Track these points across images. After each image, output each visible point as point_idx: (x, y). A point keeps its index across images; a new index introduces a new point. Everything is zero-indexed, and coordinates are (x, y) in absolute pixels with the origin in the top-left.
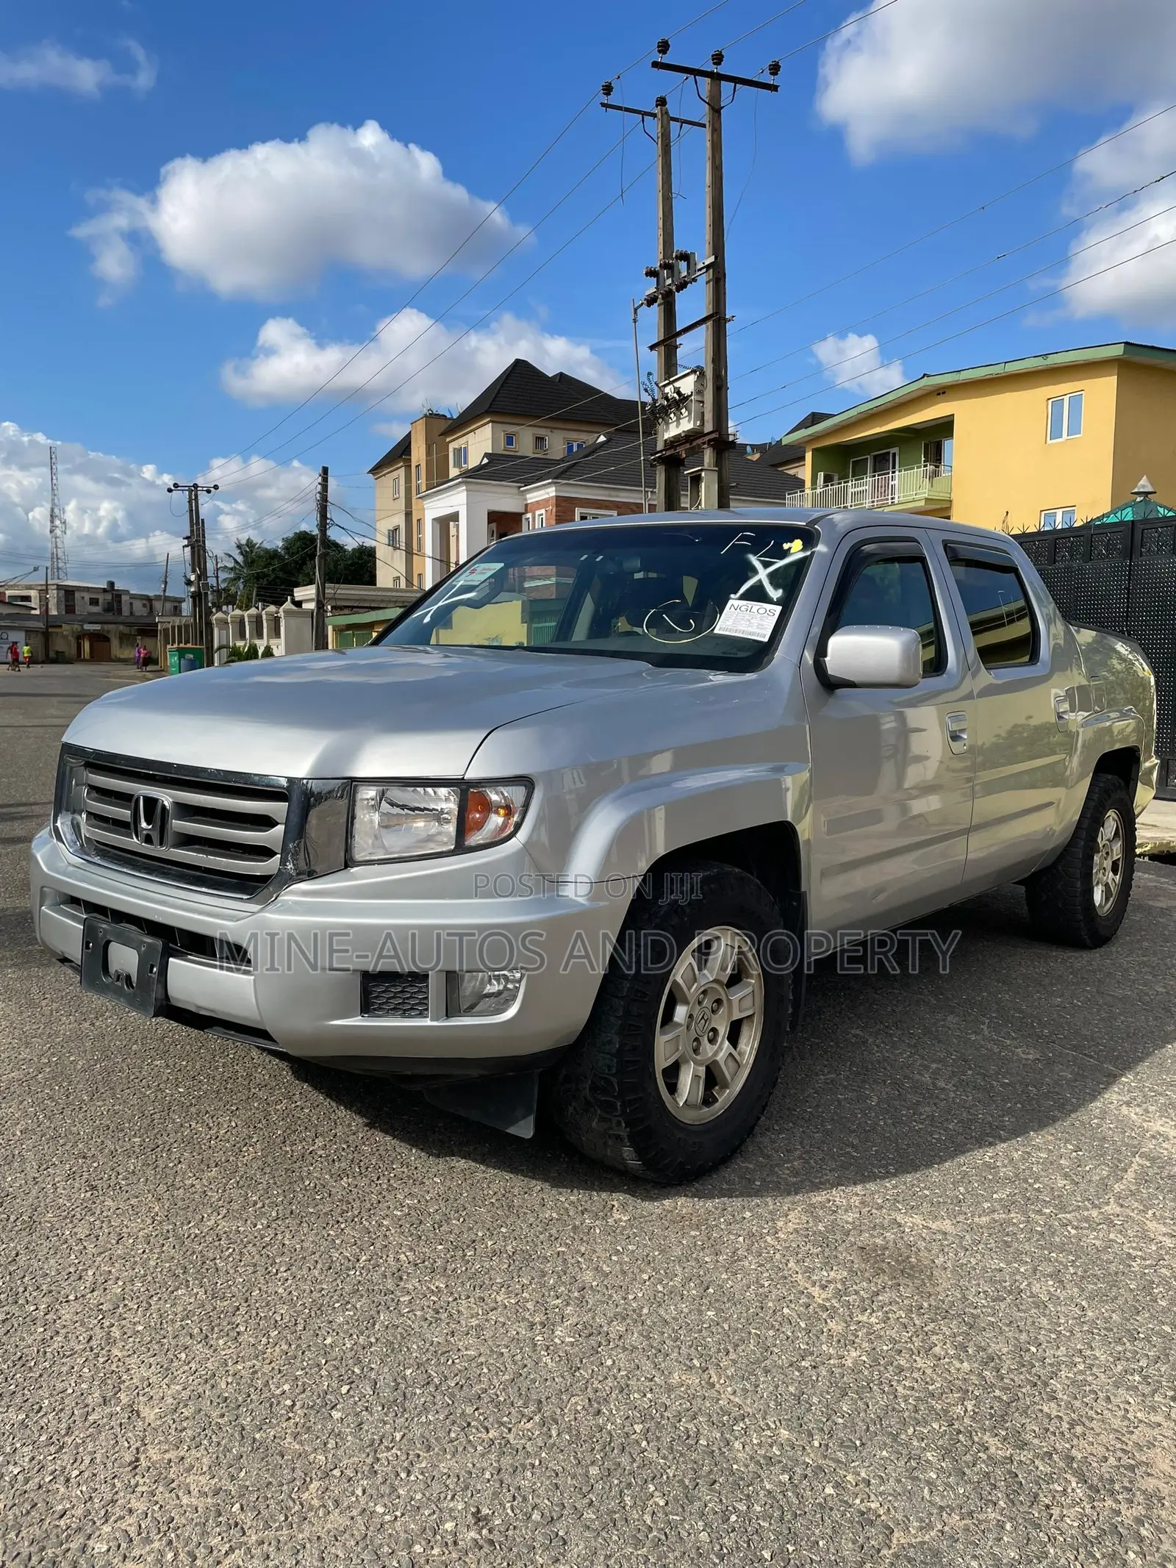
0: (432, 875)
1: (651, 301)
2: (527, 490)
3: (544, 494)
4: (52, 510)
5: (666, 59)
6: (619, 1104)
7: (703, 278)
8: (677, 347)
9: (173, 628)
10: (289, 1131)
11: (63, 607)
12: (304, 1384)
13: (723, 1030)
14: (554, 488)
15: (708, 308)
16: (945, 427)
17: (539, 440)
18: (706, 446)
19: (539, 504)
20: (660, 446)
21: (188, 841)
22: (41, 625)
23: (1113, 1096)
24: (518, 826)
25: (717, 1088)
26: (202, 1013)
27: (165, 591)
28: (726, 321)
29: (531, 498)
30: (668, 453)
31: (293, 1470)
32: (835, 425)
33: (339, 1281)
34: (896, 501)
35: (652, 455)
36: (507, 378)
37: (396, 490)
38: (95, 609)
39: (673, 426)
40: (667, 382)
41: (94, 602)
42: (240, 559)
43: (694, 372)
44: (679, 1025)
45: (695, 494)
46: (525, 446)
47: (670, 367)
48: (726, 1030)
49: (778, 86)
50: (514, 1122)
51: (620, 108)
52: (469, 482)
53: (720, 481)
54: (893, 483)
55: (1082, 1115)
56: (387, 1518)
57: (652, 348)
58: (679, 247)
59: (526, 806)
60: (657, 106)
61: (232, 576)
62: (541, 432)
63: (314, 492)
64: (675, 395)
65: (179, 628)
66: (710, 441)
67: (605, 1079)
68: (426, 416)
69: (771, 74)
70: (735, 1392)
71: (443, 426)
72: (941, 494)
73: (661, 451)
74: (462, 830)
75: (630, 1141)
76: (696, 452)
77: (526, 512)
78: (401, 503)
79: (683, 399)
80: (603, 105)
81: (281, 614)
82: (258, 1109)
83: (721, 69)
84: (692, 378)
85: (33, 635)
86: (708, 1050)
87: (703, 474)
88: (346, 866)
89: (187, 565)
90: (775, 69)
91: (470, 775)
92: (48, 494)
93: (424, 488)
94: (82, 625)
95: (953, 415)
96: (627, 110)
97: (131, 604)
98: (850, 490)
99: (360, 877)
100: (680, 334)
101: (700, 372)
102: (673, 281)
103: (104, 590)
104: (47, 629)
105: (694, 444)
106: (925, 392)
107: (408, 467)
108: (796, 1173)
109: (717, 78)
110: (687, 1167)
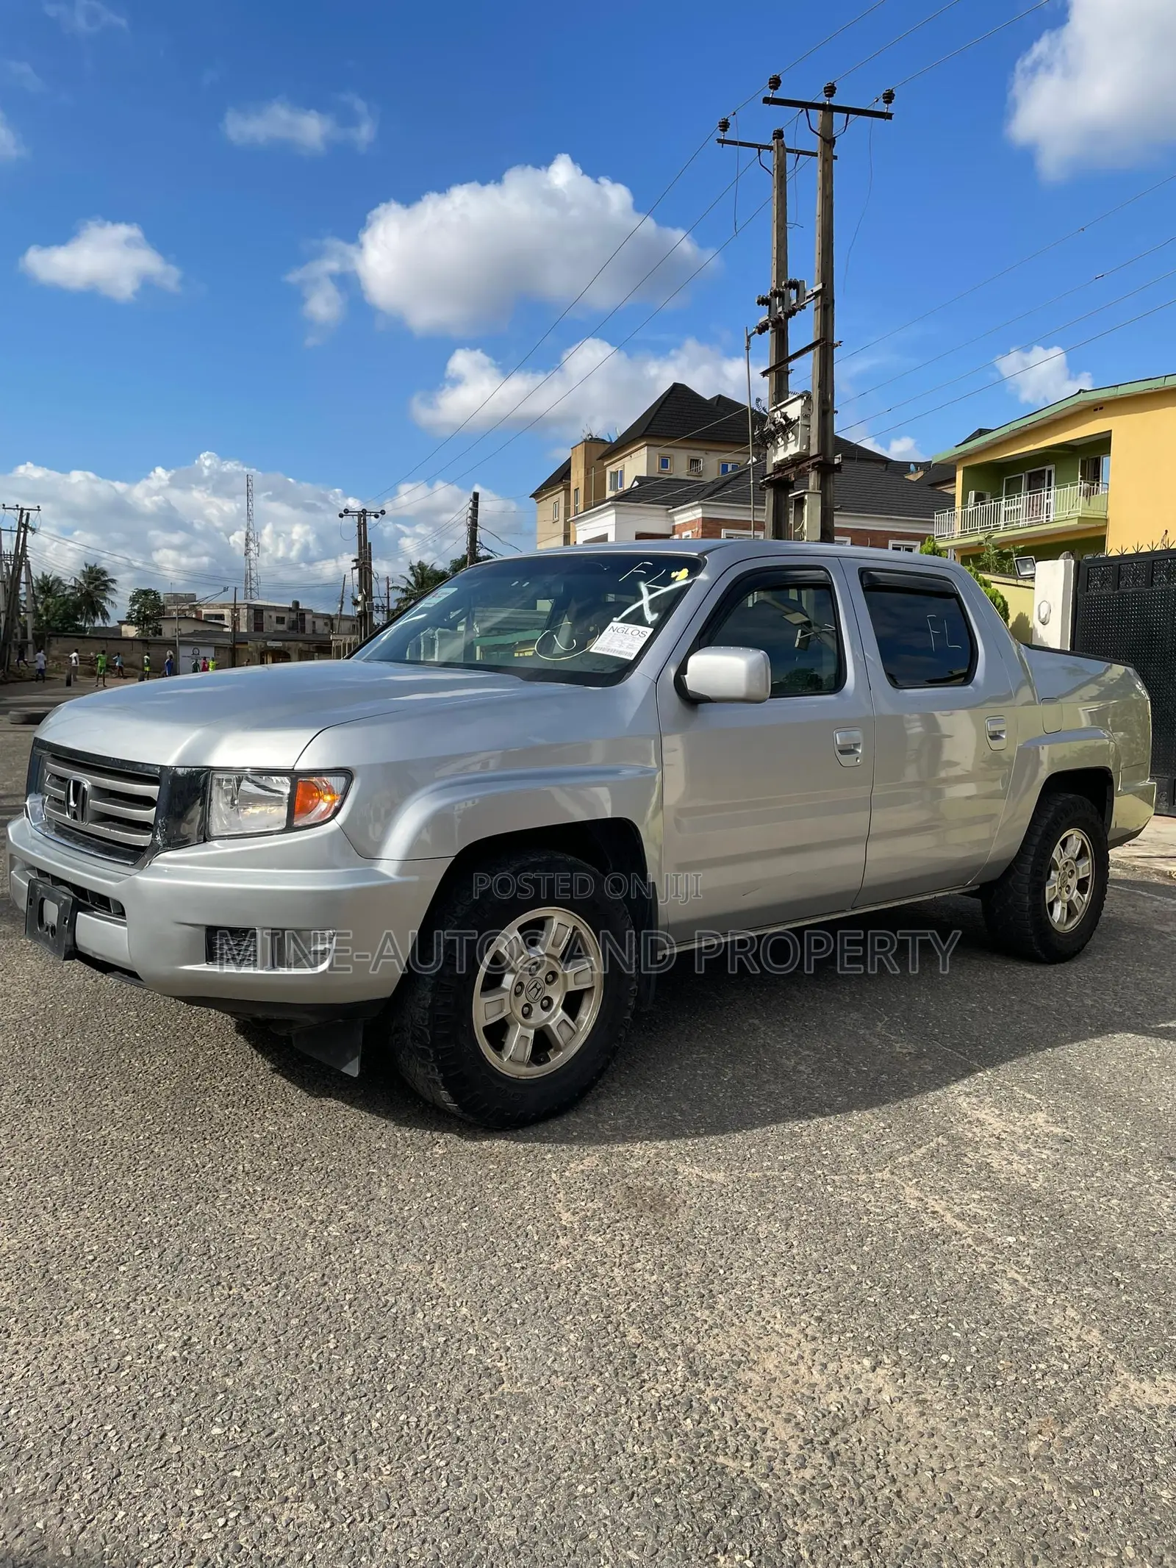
0: (258, 849)
1: (762, 329)
2: (675, 512)
3: (690, 515)
4: (247, 534)
5: (778, 94)
6: (431, 1051)
7: (812, 305)
8: (788, 373)
9: (344, 645)
10: (206, 1071)
11: (252, 625)
12: (110, 1247)
13: (557, 999)
14: (700, 510)
15: (815, 334)
16: (1102, 444)
17: (694, 462)
18: (810, 469)
19: (686, 526)
20: (769, 470)
21: (104, 818)
22: (228, 642)
23: (957, 1088)
24: (337, 811)
25: (552, 1050)
26: (97, 957)
27: (341, 610)
28: (833, 346)
29: (678, 520)
30: (777, 476)
31: (68, 1301)
32: (986, 443)
33: (179, 1181)
34: (1051, 519)
35: (762, 479)
36: (664, 402)
37: (556, 513)
38: (281, 627)
39: (781, 450)
40: (775, 408)
41: (280, 620)
42: (412, 580)
43: (801, 397)
44: (505, 990)
45: (798, 516)
46: (680, 467)
47: (780, 393)
48: (560, 1000)
49: (892, 114)
50: (345, 1064)
51: (734, 143)
52: (619, 505)
53: (824, 503)
54: (1048, 501)
55: (915, 1102)
56: (118, 1337)
57: (764, 374)
58: (791, 276)
59: (345, 793)
60: (774, 138)
61: (404, 595)
62: (696, 454)
63: (465, 517)
64: (782, 420)
65: (350, 645)
66: (814, 464)
67: (420, 1029)
68: (585, 441)
69: (885, 102)
70: (444, 1280)
71: (602, 449)
72: (1096, 513)
73: (770, 475)
74: (291, 815)
75: (443, 1085)
76: (803, 475)
77: (674, 534)
78: (560, 527)
79: (789, 424)
80: (719, 141)
81: (437, 636)
82: (191, 1052)
83: (834, 101)
84: (800, 403)
85: (222, 651)
86: (539, 1016)
87: (806, 497)
88: (205, 840)
89: (355, 586)
90: (889, 97)
91: (299, 767)
92: (245, 519)
93: (581, 509)
94: (266, 643)
95: (1111, 431)
96: (742, 144)
97: (314, 623)
98: (1003, 509)
99: (216, 848)
100: (790, 359)
101: (806, 396)
102: (783, 309)
103: (290, 609)
104: (234, 645)
105: (800, 467)
106: (1080, 408)
107: (567, 489)
108: (615, 1128)
109: (829, 109)
110: (506, 1114)
